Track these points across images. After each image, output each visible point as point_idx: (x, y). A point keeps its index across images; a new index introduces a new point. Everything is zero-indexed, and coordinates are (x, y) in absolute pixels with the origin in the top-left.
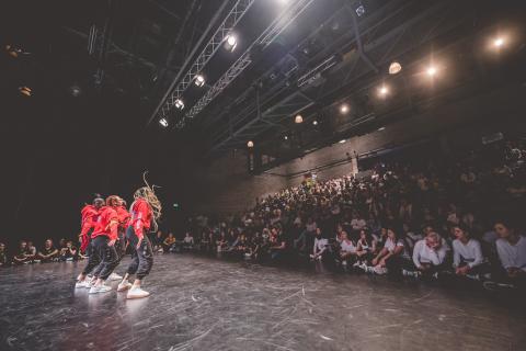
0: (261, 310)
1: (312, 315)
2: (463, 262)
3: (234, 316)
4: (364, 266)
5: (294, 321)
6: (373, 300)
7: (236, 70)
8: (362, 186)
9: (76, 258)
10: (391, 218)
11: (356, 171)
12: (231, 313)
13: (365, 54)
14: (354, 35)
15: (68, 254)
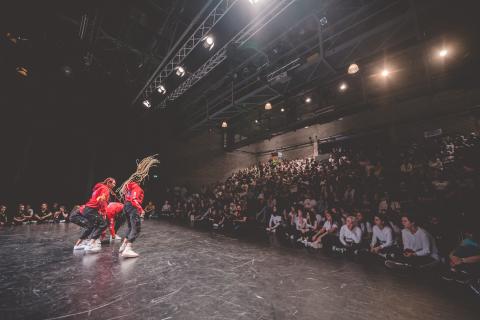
0: (219, 275)
1: (254, 280)
2: (379, 243)
3: (198, 279)
5: (240, 284)
7: (213, 63)
8: (319, 168)
9: (68, 221)
10: (336, 200)
11: (316, 154)
12: (196, 276)
13: (326, 59)
14: (317, 41)
15: (61, 217)
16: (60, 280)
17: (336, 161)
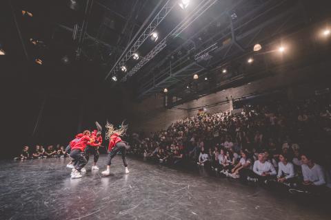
0: (164, 196)
1: (190, 201)
2: (283, 175)
3: (151, 198)
5: (180, 203)
6: (225, 194)
8: (234, 119)
9: (66, 156)
10: (248, 142)
12: (149, 196)
13: (237, 42)
14: (230, 30)
15: (61, 154)
16: (61, 196)
17: (247, 113)
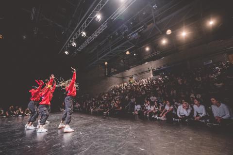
0: (112, 138)
1: (135, 139)
2: (198, 115)
3: (100, 141)
4: (156, 117)
5: (127, 142)
6: (161, 132)
7: (100, 30)
8: (154, 82)
9: (23, 115)
10: (167, 96)
11: (152, 76)
13: (157, 25)
14: (152, 17)
15: (20, 113)
17: (162, 78)
